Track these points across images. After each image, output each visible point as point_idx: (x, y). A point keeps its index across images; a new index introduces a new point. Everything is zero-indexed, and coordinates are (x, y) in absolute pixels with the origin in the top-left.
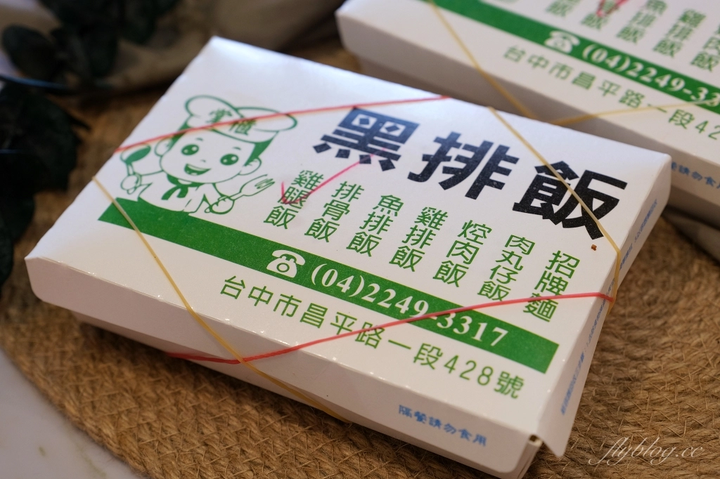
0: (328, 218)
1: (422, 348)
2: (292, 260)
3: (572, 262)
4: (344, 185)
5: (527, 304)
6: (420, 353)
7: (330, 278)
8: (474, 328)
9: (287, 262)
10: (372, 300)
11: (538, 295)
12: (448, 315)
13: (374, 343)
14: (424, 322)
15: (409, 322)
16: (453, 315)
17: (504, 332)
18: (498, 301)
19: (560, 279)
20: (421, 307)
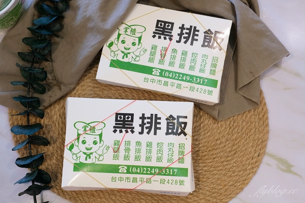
0: (127, 154)
1: (161, 180)
2: (124, 168)
3: (183, 145)
4: (126, 142)
5: (178, 161)
6: (161, 181)
7: (134, 170)
8: (170, 171)
9: (123, 169)
10: (146, 172)
11: (179, 158)
12: (163, 170)
13: (150, 182)
14: (159, 174)
15: (156, 175)
16: (164, 170)
17: (176, 170)
18: (172, 163)
19: (182, 151)
20: (157, 170)
